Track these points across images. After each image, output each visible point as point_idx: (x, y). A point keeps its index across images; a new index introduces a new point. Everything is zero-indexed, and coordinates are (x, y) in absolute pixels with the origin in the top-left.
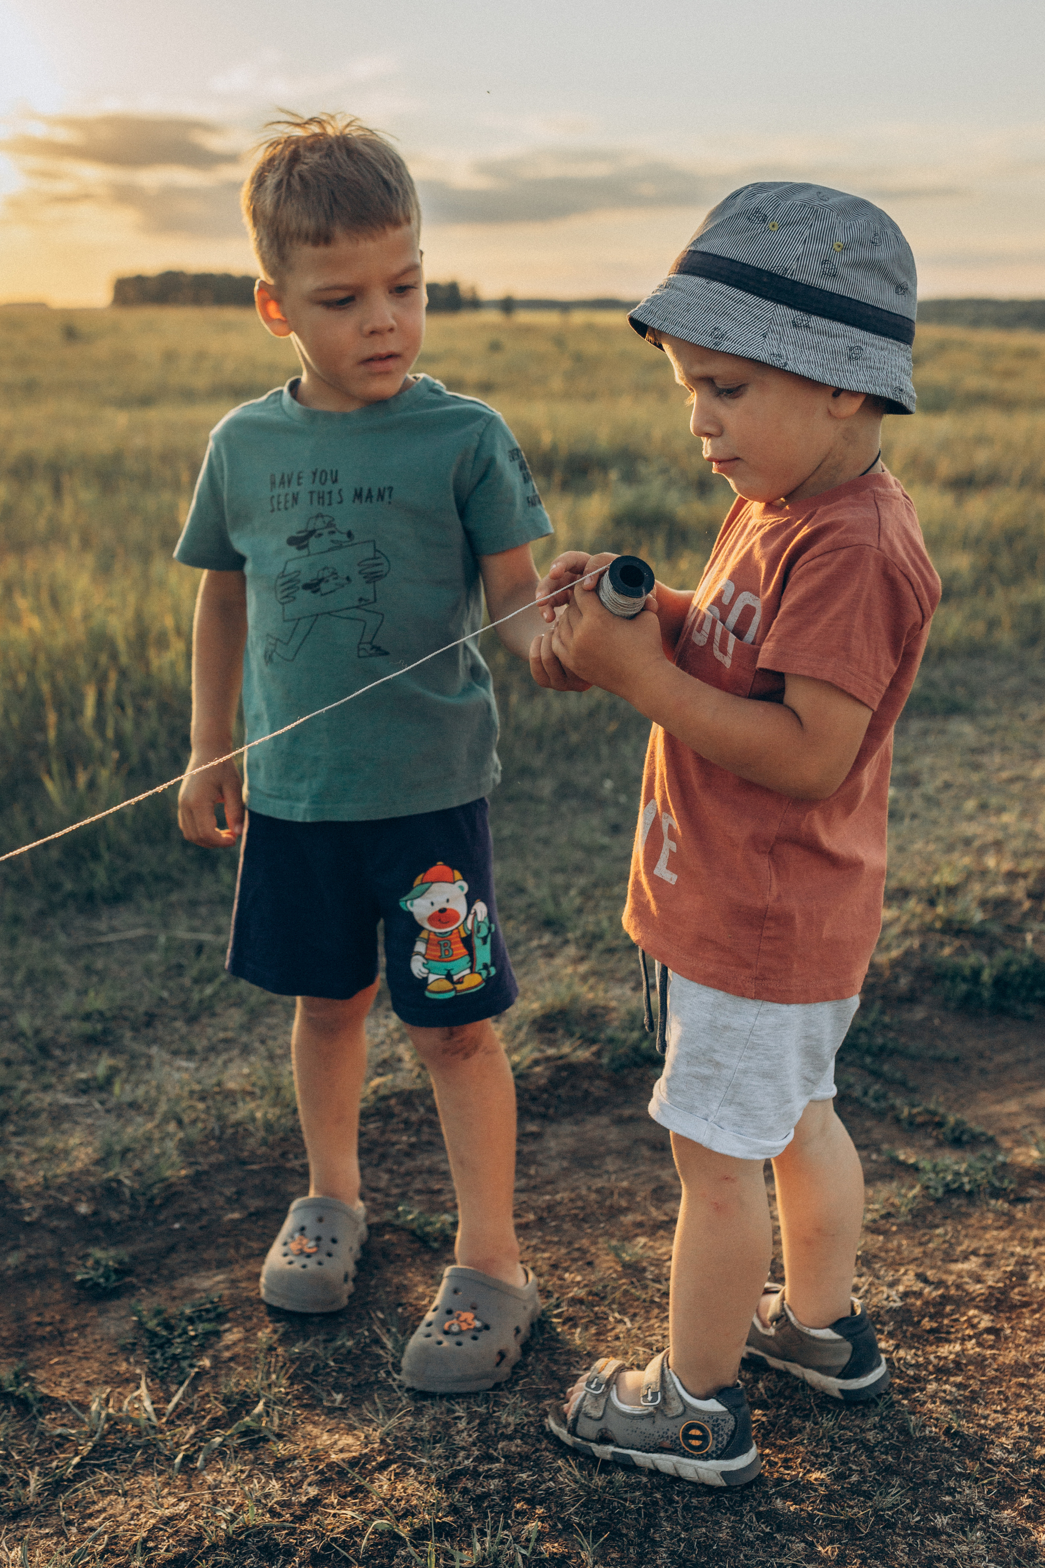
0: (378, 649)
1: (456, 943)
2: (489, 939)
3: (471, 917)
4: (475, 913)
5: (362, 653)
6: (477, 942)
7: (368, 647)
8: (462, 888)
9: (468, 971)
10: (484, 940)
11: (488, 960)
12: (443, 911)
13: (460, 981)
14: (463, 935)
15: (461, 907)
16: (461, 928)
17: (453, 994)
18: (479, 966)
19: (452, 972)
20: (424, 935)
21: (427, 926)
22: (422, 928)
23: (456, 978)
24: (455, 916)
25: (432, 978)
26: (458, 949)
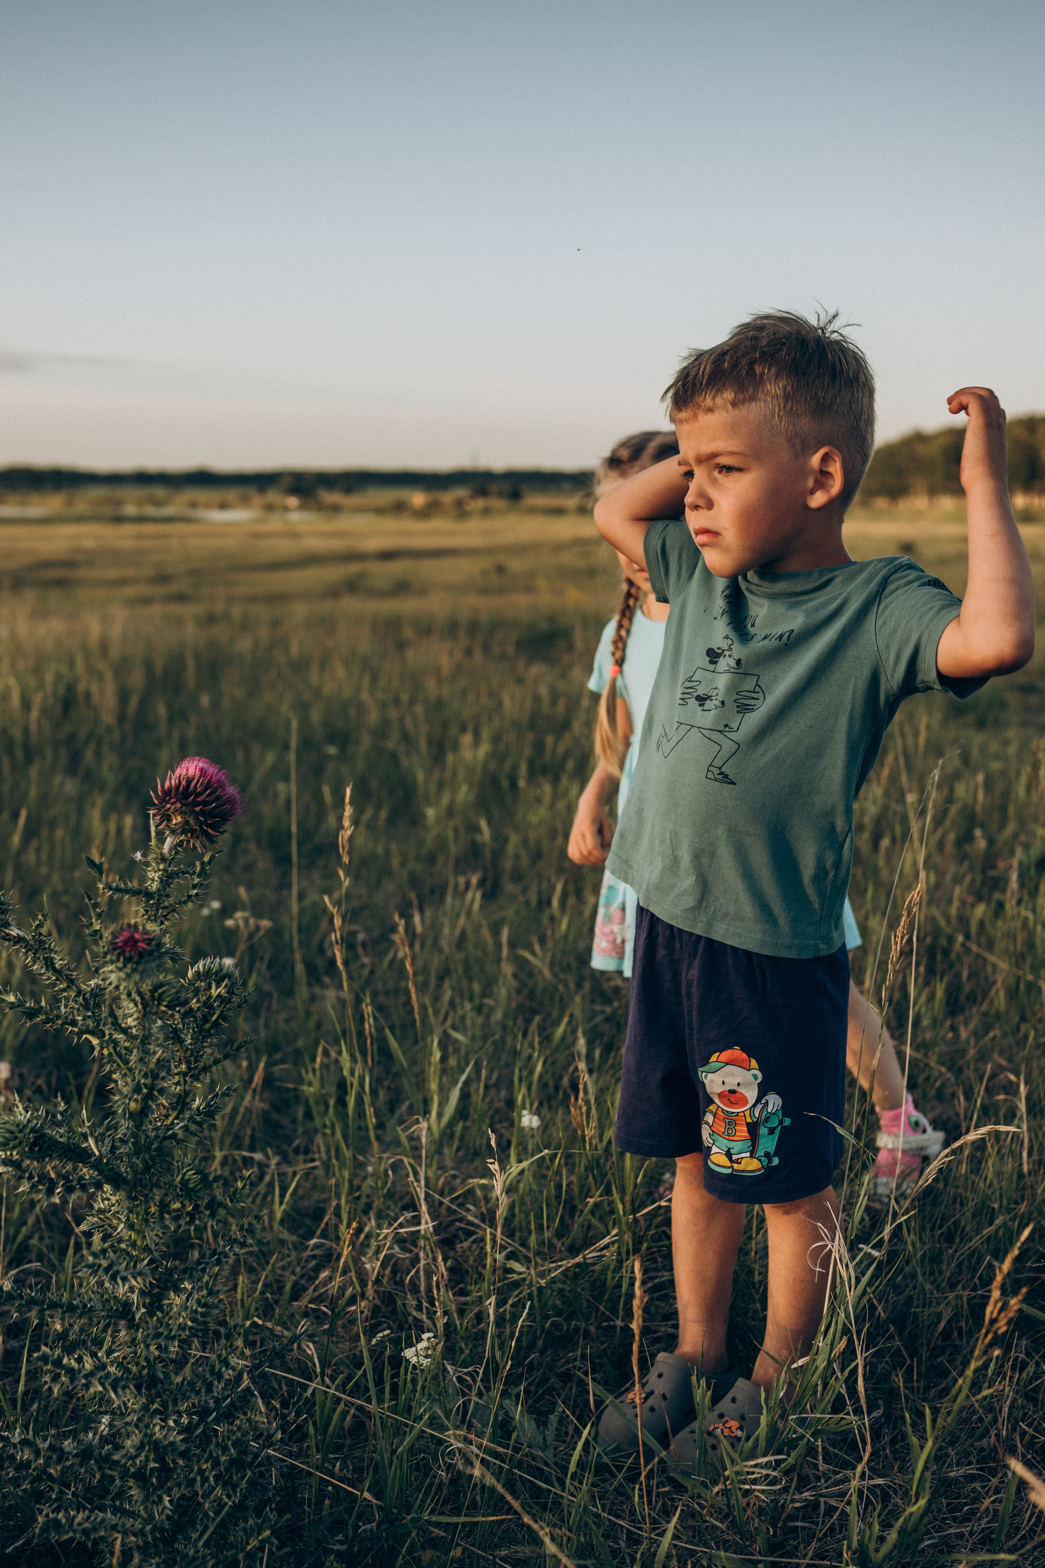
0: (726, 776)
1: (742, 1125)
2: (778, 1131)
3: (759, 1107)
4: (767, 1103)
5: (710, 775)
6: (763, 1131)
7: (716, 771)
8: (755, 1077)
9: (748, 1154)
10: (772, 1131)
11: (771, 1149)
12: (732, 1092)
13: (738, 1162)
14: (749, 1120)
15: (752, 1095)
16: (747, 1114)
17: (729, 1171)
18: (760, 1152)
19: (732, 1151)
20: (712, 1108)
21: (717, 1100)
22: (712, 1102)
23: (734, 1157)
24: (744, 1101)
25: (715, 1149)
26: (741, 1131)
